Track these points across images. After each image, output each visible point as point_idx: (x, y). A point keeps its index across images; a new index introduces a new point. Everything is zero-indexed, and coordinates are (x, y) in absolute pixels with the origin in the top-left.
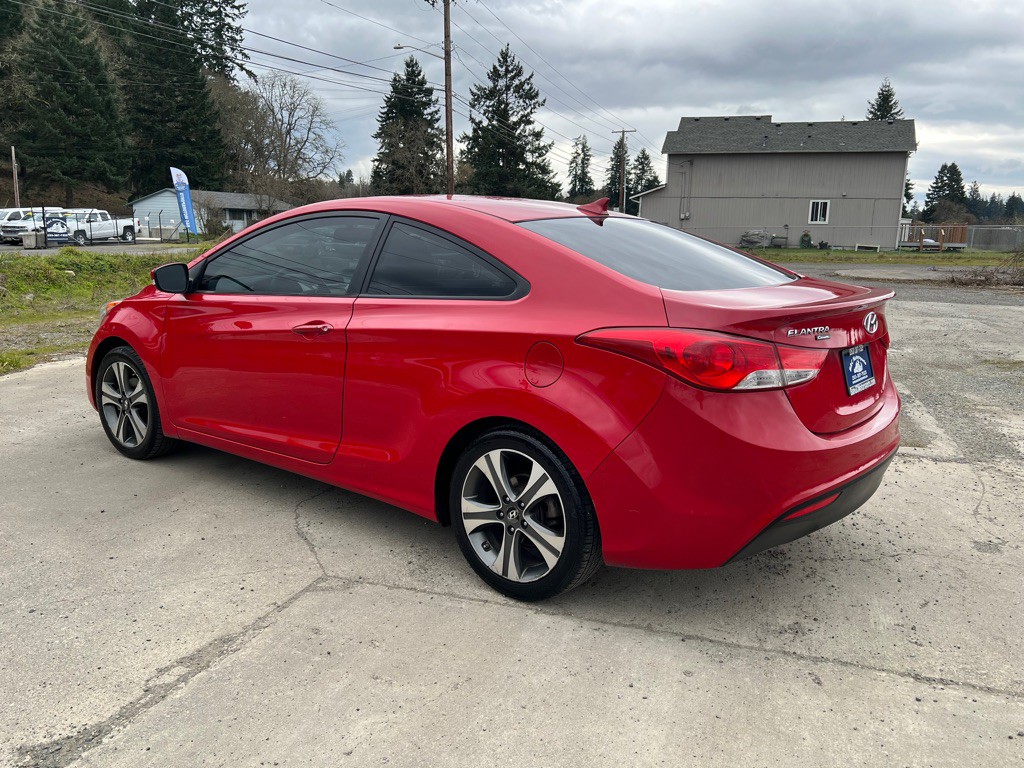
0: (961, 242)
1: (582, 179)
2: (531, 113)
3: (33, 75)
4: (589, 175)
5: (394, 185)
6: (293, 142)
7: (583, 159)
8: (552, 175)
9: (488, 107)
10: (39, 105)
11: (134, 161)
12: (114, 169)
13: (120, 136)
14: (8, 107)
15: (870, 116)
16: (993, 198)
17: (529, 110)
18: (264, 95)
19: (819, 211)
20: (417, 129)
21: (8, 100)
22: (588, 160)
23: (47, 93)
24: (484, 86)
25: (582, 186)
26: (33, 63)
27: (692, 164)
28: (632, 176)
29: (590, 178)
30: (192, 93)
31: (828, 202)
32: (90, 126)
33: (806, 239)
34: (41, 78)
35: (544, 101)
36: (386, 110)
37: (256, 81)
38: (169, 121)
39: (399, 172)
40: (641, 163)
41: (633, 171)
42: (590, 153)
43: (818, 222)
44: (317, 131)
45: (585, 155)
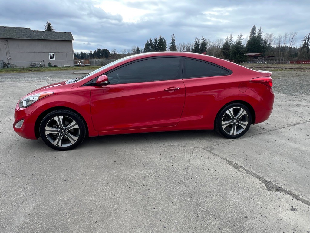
0: (88, 64)
15: (46, 30)
16: (77, 53)
19: (52, 56)
27: (8, 41)
31: (54, 54)
33: (50, 64)
43: (52, 59)
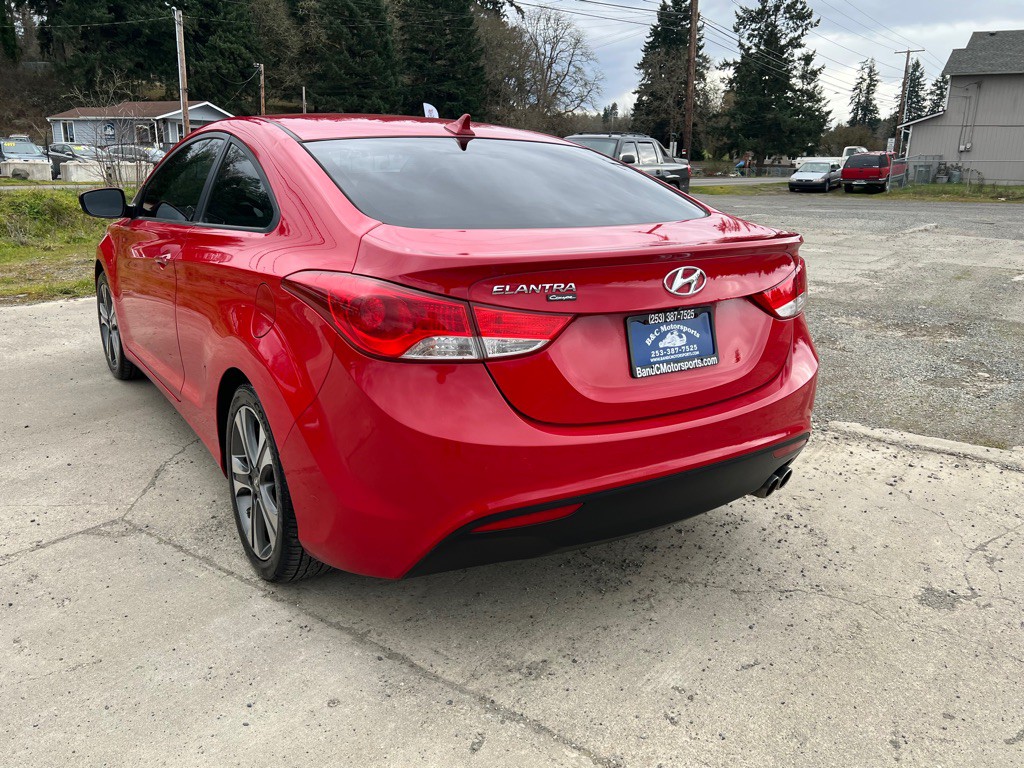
1: (865, 107)
2: (802, 35)
3: (326, 20)
4: (874, 102)
5: (650, 118)
6: (553, 76)
7: (868, 85)
8: (823, 102)
9: (753, 30)
10: (330, 48)
11: (406, 98)
12: (387, 106)
13: (394, 74)
14: (307, 52)
17: (799, 32)
18: (530, 30)
20: (680, 58)
21: (307, 44)
22: (874, 85)
23: (335, 37)
24: (750, 9)
25: (865, 115)
26: (325, 9)
27: (979, 87)
28: (927, 103)
29: (875, 106)
30: (460, 31)
32: (369, 66)
34: (331, 23)
35: (818, 22)
36: (651, 39)
37: (523, 17)
38: (438, 59)
39: (656, 103)
40: (940, 88)
41: (929, 97)
42: (877, 78)
44: (578, 64)
45: (872, 80)
